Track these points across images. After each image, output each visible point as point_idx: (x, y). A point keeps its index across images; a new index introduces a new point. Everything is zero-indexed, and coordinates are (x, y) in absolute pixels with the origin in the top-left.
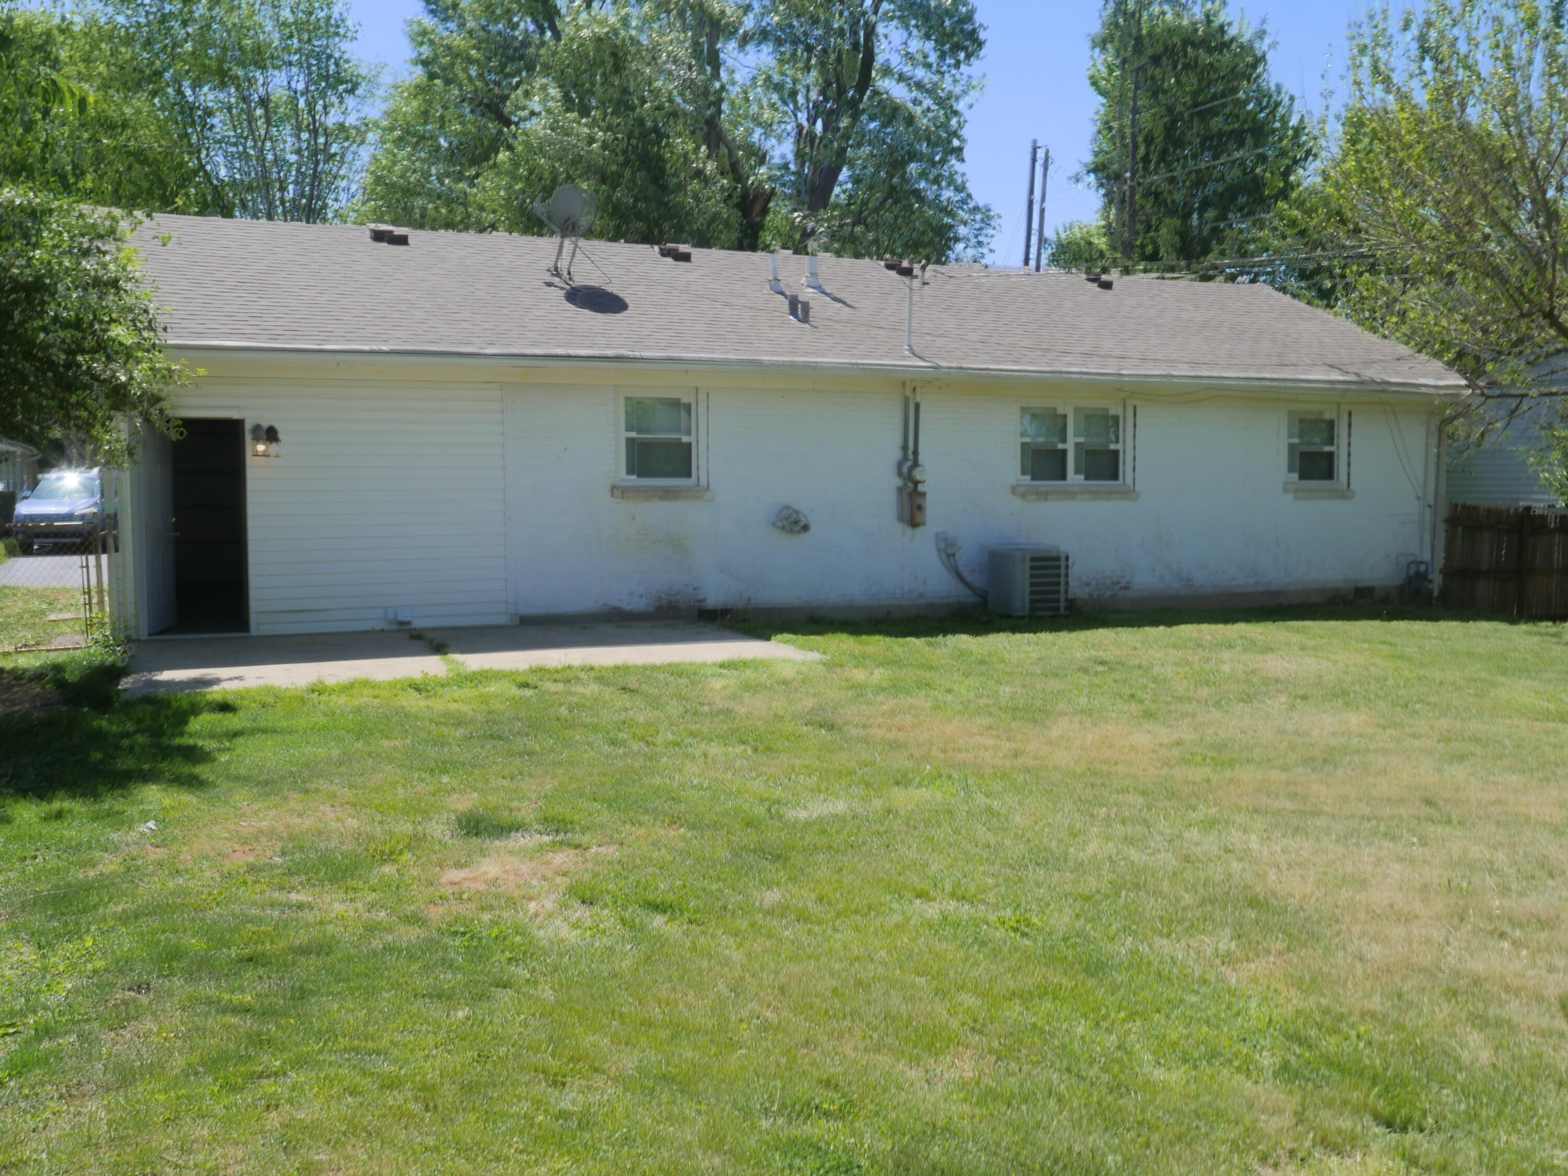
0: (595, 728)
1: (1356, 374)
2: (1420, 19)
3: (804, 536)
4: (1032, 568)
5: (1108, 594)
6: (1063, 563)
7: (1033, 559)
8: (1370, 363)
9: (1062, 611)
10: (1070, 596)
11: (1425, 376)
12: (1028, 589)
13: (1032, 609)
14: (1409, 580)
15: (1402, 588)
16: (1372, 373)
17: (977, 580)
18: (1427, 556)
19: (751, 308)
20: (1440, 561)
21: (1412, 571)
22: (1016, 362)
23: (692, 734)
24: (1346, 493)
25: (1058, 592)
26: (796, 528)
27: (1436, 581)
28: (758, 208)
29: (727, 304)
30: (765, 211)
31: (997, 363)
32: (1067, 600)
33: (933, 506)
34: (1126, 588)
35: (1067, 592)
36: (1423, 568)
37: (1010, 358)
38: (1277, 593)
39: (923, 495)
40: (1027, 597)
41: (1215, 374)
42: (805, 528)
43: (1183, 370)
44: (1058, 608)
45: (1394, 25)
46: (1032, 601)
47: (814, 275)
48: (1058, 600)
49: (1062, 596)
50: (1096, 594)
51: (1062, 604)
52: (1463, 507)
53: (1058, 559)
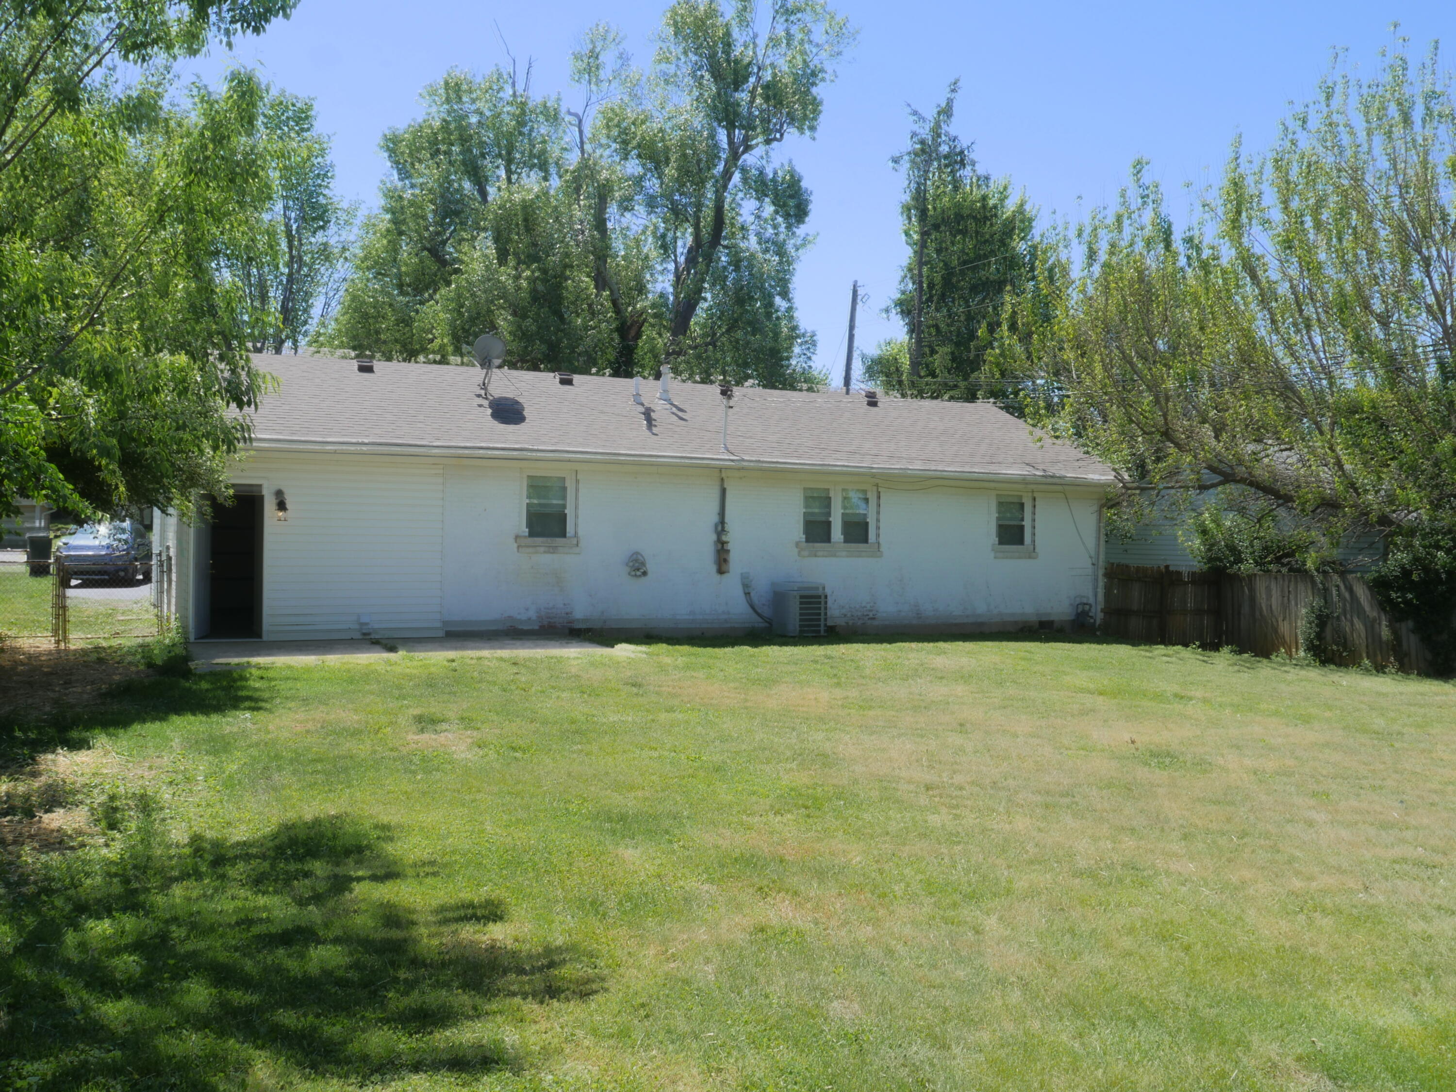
0: (495, 683)
1: (1044, 470)
2: (1088, 230)
3: (643, 579)
4: (801, 603)
5: (860, 622)
6: (823, 600)
7: (802, 597)
8: (1054, 462)
9: (822, 633)
10: (829, 623)
11: (1094, 473)
12: (798, 618)
13: (801, 631)
14: (1078, 615)
15: (1073, 622)
16: (1055, 470)
17: (767, 612)
18: (1091, 600)
19: (618, 415)
20: (1101, 605)
21: (1080, 610)
22: (799, 457)
23: (553, 688)
24: (1032, 554)
25: (819, 620)
26: (638, 573)
27: (1099, 617)
28: (633, 333)
29: (602, 412)
30: (638, 335)
31: (785, 457)
32: (825, 625)
33: (735, 557)
34: (874, 619)
35: (826, 620)
36: (1087, 608)
37: (795, 454)
38: (981, 624)
39: (728, 551)
40: (798, 623)
41: (940, 468)
42: (645, 574)
43: (918, 465)
44: (819, 631)
45: (1072, 234)
46: (801, 626)
47: (666, 391)
48: (819, 626)
49: (822, 623)
50: (851, 623)
51: (822, 628)
52: (1118, 565)
53: (820, 597)
